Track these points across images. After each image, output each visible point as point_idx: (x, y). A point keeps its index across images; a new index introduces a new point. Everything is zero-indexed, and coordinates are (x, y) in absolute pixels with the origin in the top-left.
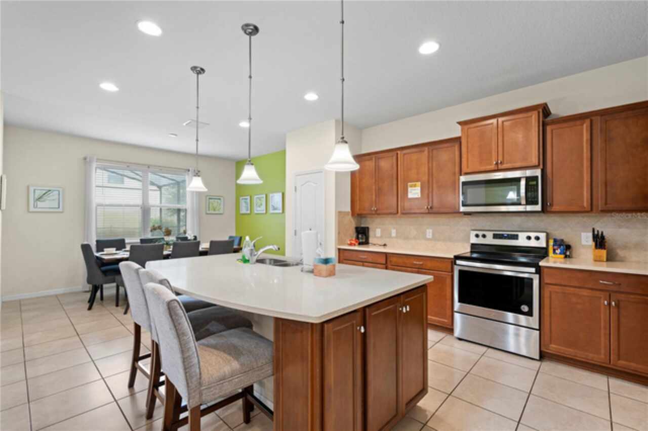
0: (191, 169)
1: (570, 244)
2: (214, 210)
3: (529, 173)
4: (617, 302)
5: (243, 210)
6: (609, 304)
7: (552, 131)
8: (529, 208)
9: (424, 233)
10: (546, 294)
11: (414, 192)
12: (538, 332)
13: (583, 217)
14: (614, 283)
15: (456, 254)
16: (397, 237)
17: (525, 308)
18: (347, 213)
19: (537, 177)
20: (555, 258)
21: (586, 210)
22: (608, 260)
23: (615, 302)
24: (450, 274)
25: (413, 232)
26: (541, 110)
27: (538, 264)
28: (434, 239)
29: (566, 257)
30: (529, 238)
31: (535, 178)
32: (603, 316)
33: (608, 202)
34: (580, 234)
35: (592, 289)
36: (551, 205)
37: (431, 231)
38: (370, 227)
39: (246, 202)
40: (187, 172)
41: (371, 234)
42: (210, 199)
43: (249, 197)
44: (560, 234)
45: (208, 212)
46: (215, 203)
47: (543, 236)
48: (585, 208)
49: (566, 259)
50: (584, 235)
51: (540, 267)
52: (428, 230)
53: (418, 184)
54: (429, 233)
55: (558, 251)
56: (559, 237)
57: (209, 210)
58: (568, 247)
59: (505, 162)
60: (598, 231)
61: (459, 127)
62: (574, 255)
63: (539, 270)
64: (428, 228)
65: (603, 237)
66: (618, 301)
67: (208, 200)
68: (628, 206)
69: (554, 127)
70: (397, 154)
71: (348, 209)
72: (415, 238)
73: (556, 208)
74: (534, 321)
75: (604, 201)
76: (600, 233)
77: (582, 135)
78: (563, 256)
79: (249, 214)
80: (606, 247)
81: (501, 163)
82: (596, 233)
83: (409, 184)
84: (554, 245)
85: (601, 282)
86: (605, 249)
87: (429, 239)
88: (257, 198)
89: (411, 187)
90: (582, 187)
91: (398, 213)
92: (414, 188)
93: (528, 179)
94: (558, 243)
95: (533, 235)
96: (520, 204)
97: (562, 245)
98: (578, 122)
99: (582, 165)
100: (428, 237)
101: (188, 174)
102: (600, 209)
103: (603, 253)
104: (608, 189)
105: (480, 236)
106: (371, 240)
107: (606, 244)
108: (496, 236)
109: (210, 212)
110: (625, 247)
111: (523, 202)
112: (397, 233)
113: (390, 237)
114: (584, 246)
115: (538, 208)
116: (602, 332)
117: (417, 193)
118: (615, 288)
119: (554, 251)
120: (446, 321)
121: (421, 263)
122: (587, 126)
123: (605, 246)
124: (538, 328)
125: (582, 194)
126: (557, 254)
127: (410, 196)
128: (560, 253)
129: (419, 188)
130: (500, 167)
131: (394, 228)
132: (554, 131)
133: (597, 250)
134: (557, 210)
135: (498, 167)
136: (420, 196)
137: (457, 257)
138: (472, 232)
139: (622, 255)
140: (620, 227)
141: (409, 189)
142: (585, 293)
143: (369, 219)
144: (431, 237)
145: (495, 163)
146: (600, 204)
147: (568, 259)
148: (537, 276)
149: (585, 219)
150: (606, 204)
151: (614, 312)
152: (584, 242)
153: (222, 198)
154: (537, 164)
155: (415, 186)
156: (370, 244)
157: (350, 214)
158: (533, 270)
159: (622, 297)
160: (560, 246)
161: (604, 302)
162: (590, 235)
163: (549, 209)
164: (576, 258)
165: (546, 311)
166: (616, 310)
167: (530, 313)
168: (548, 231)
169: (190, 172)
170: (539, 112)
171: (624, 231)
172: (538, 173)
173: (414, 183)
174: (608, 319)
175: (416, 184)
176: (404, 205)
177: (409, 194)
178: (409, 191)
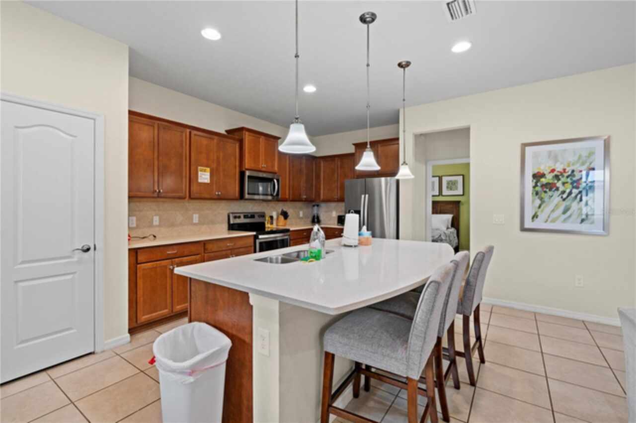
9: (191, 218)
11: (204, 177)
16: (160, 225)
19: (278, 180)
25: (179, 217)
28: (201, 223)
37: (197, 215)
52: (194, 215)
53: (208, 169)
54: (196, 218)
64: (193, 213)
72: (181, 224)
77: (286, 160)
83: (199, 168)
87: (195, 224)
89: (201, 171)
90: (286, 188)
92: (203, 173)
100: (194, 222)
105: (237, 217)
108: (245, 217)
112: (160, 221)
113: (151, 226)
117: (207, 179)
125: (286, 191)
127: (200, 180)
129: (209, 174)
131: (155, 214)
136: (209, 182)
141: (200, 173)
144: (197, 222)
145: (262, 165)
155: (205, 171)
173: (204, 168)
175: (205, 169)
176: (194, 188)
177: (199, 178)
178: (199, 175)
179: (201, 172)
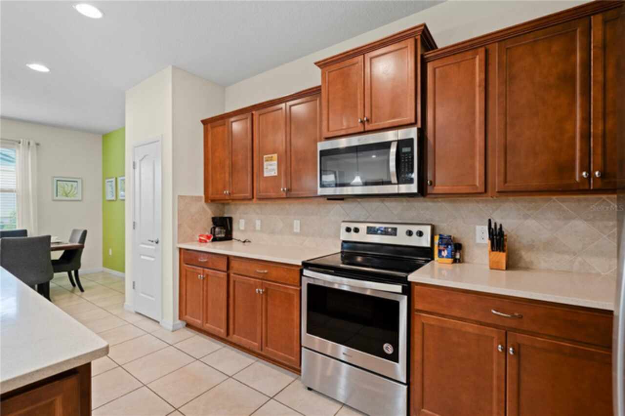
0: (21, 140)
1: (461, 242)
2: (67, 195)
3: (402, 134)
4: (516, 348)
5: (110, 197)
6: (505, 350)
7: (434, 70)
8: (404, 188)
9: (291, 226)
10: (417, 328)
11: (271, 168)
12: (405, 387)
13: (478, 202)
14: (513, 316)
15: (305, 259)
16: (262, 231)
17: (388, 348)
18: (198, 199)
19: (412, 140)
20: (440, 263)
21: (479, 191)
22: (508, 267)
23: (513, 349)
24: (299, 289)
25: (280, 224)
26: (419, 37)
27: (406, 278)
28: (304, 233)
29: (455, 261)
30: (410, 233)
31: (409, 142)
32: (496, 369)
33: (508, 179)
34: (475, 229)
35: (481, 323)
36: (433, 184)
37: (298, 222)
38: (233, 216)
39: (111, 186)
40: (16, 144)
41: (235, 226)
42: (58, 180)
43: (114, 180)
44: (448, 228)
45: (56, 198)
46: (68, 187)
47: (427, 230)
48: (477, 188)
49: (455, 264)
50: (478, 228)
51: (410, 283)
52: (295, 221)
53: (275, 156)
54: (297, 224)
55: (445, 253)
56: (446, 234)
57: (57, 196)
58: (458, 247)
59: (373, 121)
60: (496, 224)
61: (319, 71)
62: (466, 258)
63: (408, 289)
64: (295, 219)
65: (501, 233)
66: (519, 345)
67: (55, 183)
68: (535, 184)
69: (437, 63)
70: (252, 115)
71: (201, 193)
72: (281, 232)
73: (438, 189)
74: (400, 369)
75: (502, 178)
76: (498, 227)
77: (473, 74)
78: (451, 260)
79: (113, 201)
80: (506, 248)
81: (368, 120)
82: (493, 226)
83: (265, 156)
84: (439, 244)
85: (494, 312)
86: (504, 251)
87: (296, 234)
88: (121, 180)
89: (267, 160)
90: (473, 157)
91: (253, 198)
92: (270, 163)
93: (401, 144)
94: (445, 241)
95: (415, 229)
96: (389, 183)
97: (450, 245)
98: (469, 55)
99: (474, 121)
100: (295, 231)
101: (19, 147)
102: (497, 190)
103: (502, 257)
104: (509, 158)
105: (352, 231)
106: (235, 234)
107: (506, 244)
108: (370, 231)
109: (59, 198)
110: (531, 247)
111: (394, 179)
112: (261, 225)
113: (254, 230)
114: (478, 245)
115: (413, 188)
116: (495, 393)
117: (273, 170)
118: (513, 324)
119: (440, 251)
120: (293, 359)
121: (266, 271)
122: (480, 60)
123: (504, 246)
124: (405, 382)
125: (473, 167)
126: (443, 257)
127: (266, 174)
128: (447, 257)
129: (276, 162)
130: (368, 127)
131: (258, 219)
132: (437, 70)
133: (494, 253)
134: (441, 192)
135: (364, 128)
136: (276, 174)
137: (306, 265)
138: (343, 224)
139: (528, 260)
140: (526, 217)
141: (265, 163)
142: (470, 328)
143: (232, 207)
144: (298, 231)
145: (359, 120)
146: (496, 181)
147: (457, 265)
148: (406, 297)
149: (481, 205)
150: (505, 182)
151: (512, 363)
152: (478, 240)
153: (80, 181)
154: (413, 121)
155: (271, 159)
156: (234, 240)
157: (203, 200)
158: (398, 288)
159: (523, 339)
160: (447, 245)
161: (497, 347)
162: (486, 228)
163: (430, 190)
164: (468, 262)
165: (417, 356)
166: (514, 361)
167: (394, 357)
168: (433, 223)
169: (21, 145)
170: (416, 41)
171: (531, 223)
172: (412, 133)
173: (270, 156)
174: (503, 374)
175: (272, 157)
176: (259, 185)
177: (265, 170)
178: (265, 167)
179: (268, 163)
